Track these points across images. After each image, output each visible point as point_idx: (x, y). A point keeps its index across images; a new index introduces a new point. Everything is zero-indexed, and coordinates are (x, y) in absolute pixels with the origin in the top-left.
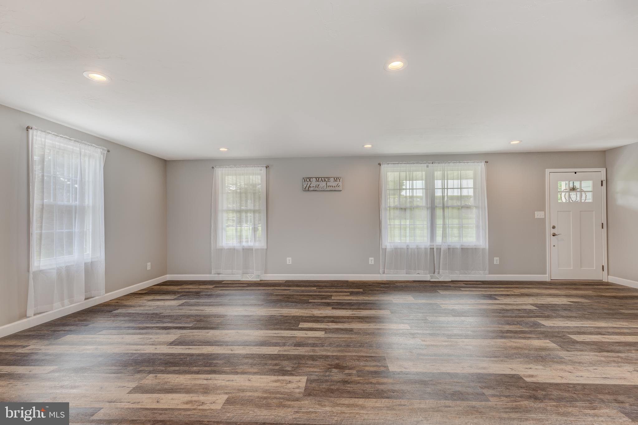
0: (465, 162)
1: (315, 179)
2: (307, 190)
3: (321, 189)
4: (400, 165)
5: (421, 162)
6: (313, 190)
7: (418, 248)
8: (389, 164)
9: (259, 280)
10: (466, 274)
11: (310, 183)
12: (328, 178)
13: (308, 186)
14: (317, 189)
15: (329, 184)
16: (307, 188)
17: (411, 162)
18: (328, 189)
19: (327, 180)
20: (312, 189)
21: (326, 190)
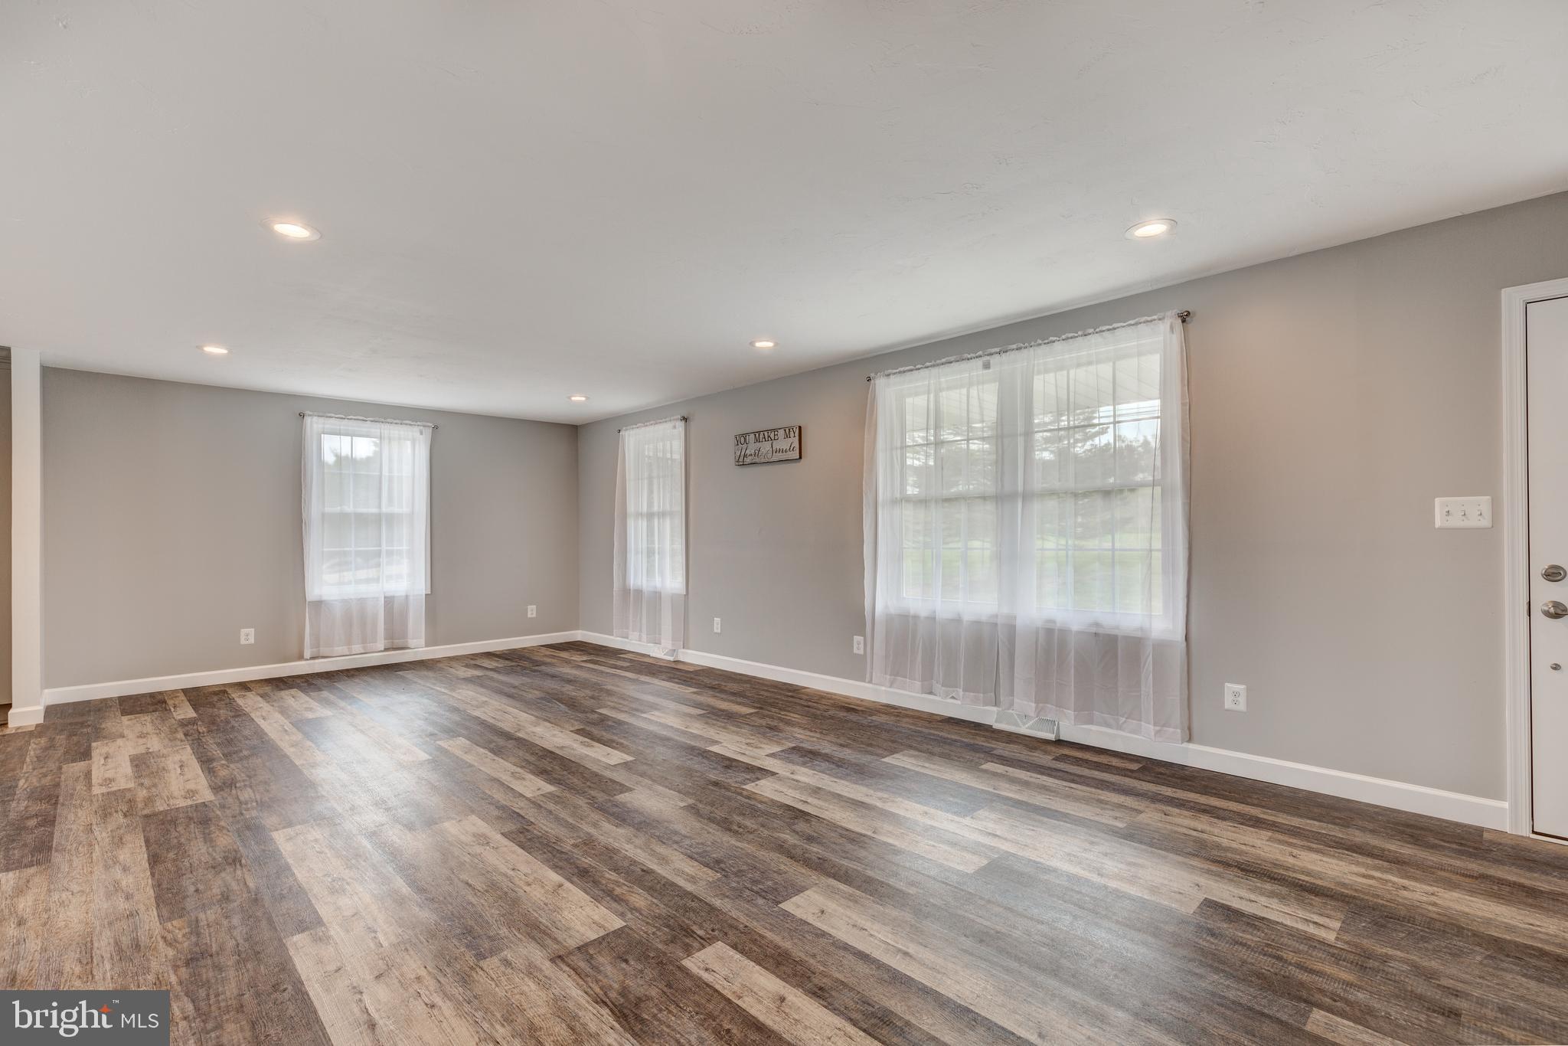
0: (1104, 328)
1: (752, 436)
2: (741, 463)
3: (763, 460)
4: (915, 373)
5: (969, 356)
6: (751, 464)
7: (958, 621)
8: (889, 375)
9: (672, 659)
10: (1108, 726)
11: (745, 446)
12: (774, 430)
13: (743, 453)
14: (757, 460)
15: (777, 445)
16: (741, 459)
17: (944, 360)
18: (775, 459)
19: (772, 436)
20: (748, 460)
21: (771, 460)
